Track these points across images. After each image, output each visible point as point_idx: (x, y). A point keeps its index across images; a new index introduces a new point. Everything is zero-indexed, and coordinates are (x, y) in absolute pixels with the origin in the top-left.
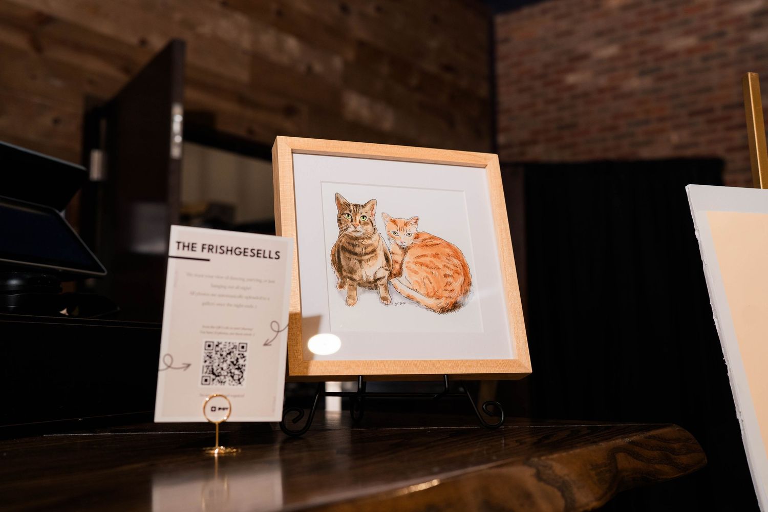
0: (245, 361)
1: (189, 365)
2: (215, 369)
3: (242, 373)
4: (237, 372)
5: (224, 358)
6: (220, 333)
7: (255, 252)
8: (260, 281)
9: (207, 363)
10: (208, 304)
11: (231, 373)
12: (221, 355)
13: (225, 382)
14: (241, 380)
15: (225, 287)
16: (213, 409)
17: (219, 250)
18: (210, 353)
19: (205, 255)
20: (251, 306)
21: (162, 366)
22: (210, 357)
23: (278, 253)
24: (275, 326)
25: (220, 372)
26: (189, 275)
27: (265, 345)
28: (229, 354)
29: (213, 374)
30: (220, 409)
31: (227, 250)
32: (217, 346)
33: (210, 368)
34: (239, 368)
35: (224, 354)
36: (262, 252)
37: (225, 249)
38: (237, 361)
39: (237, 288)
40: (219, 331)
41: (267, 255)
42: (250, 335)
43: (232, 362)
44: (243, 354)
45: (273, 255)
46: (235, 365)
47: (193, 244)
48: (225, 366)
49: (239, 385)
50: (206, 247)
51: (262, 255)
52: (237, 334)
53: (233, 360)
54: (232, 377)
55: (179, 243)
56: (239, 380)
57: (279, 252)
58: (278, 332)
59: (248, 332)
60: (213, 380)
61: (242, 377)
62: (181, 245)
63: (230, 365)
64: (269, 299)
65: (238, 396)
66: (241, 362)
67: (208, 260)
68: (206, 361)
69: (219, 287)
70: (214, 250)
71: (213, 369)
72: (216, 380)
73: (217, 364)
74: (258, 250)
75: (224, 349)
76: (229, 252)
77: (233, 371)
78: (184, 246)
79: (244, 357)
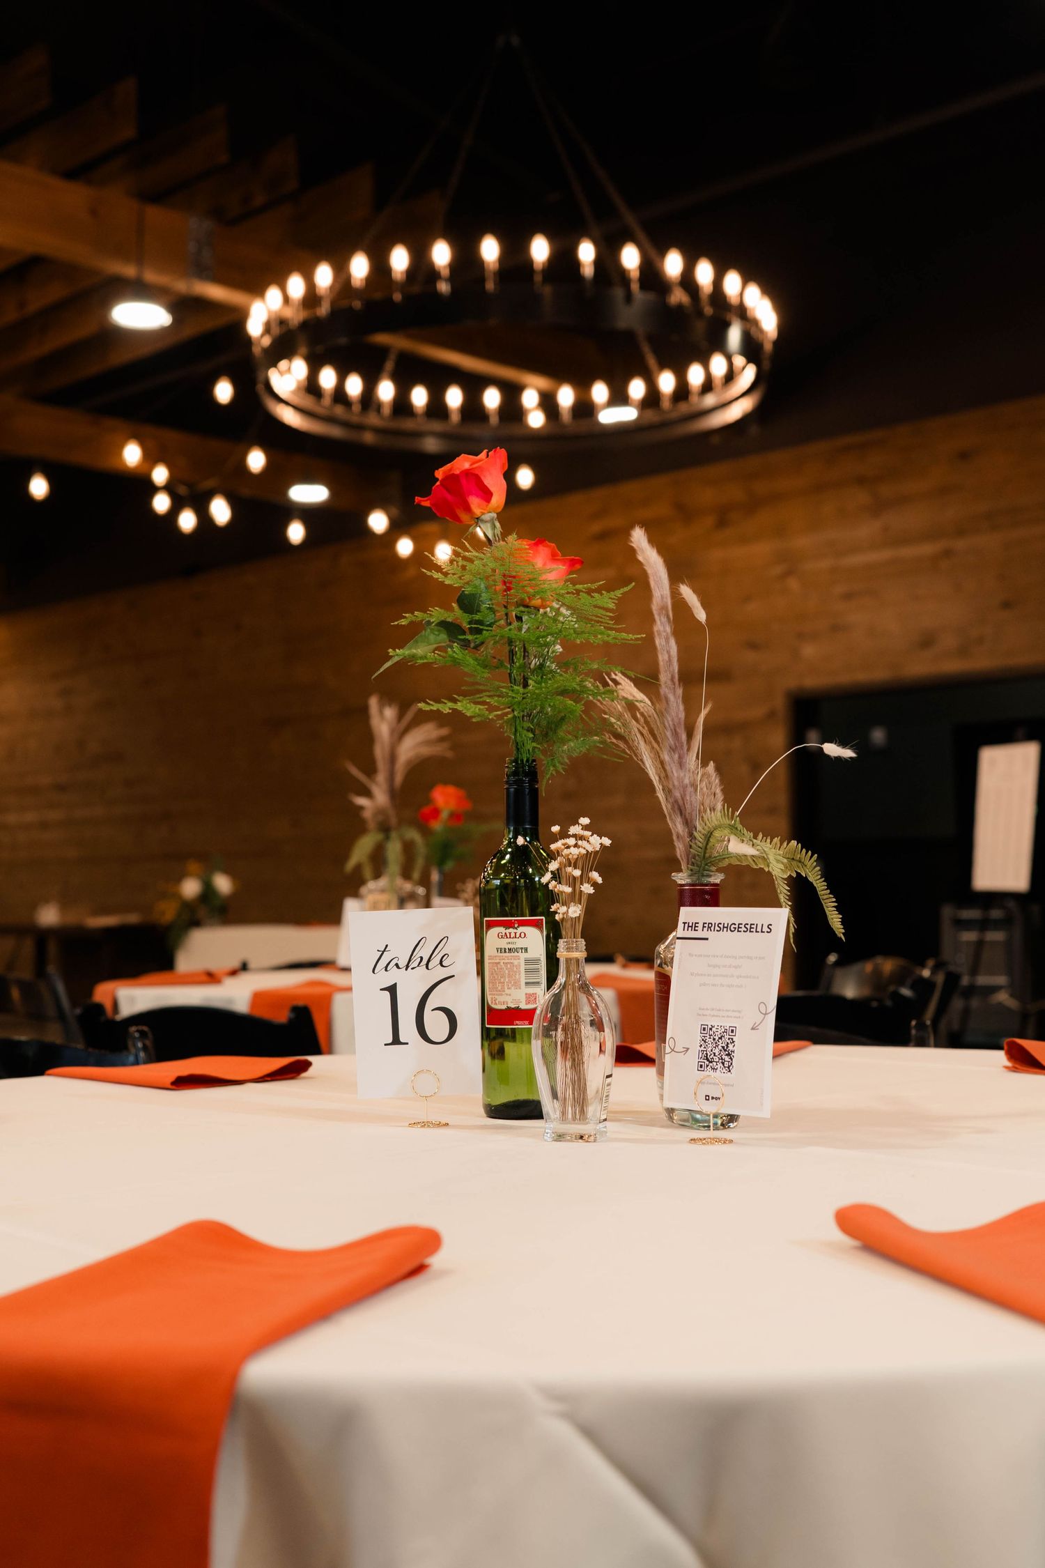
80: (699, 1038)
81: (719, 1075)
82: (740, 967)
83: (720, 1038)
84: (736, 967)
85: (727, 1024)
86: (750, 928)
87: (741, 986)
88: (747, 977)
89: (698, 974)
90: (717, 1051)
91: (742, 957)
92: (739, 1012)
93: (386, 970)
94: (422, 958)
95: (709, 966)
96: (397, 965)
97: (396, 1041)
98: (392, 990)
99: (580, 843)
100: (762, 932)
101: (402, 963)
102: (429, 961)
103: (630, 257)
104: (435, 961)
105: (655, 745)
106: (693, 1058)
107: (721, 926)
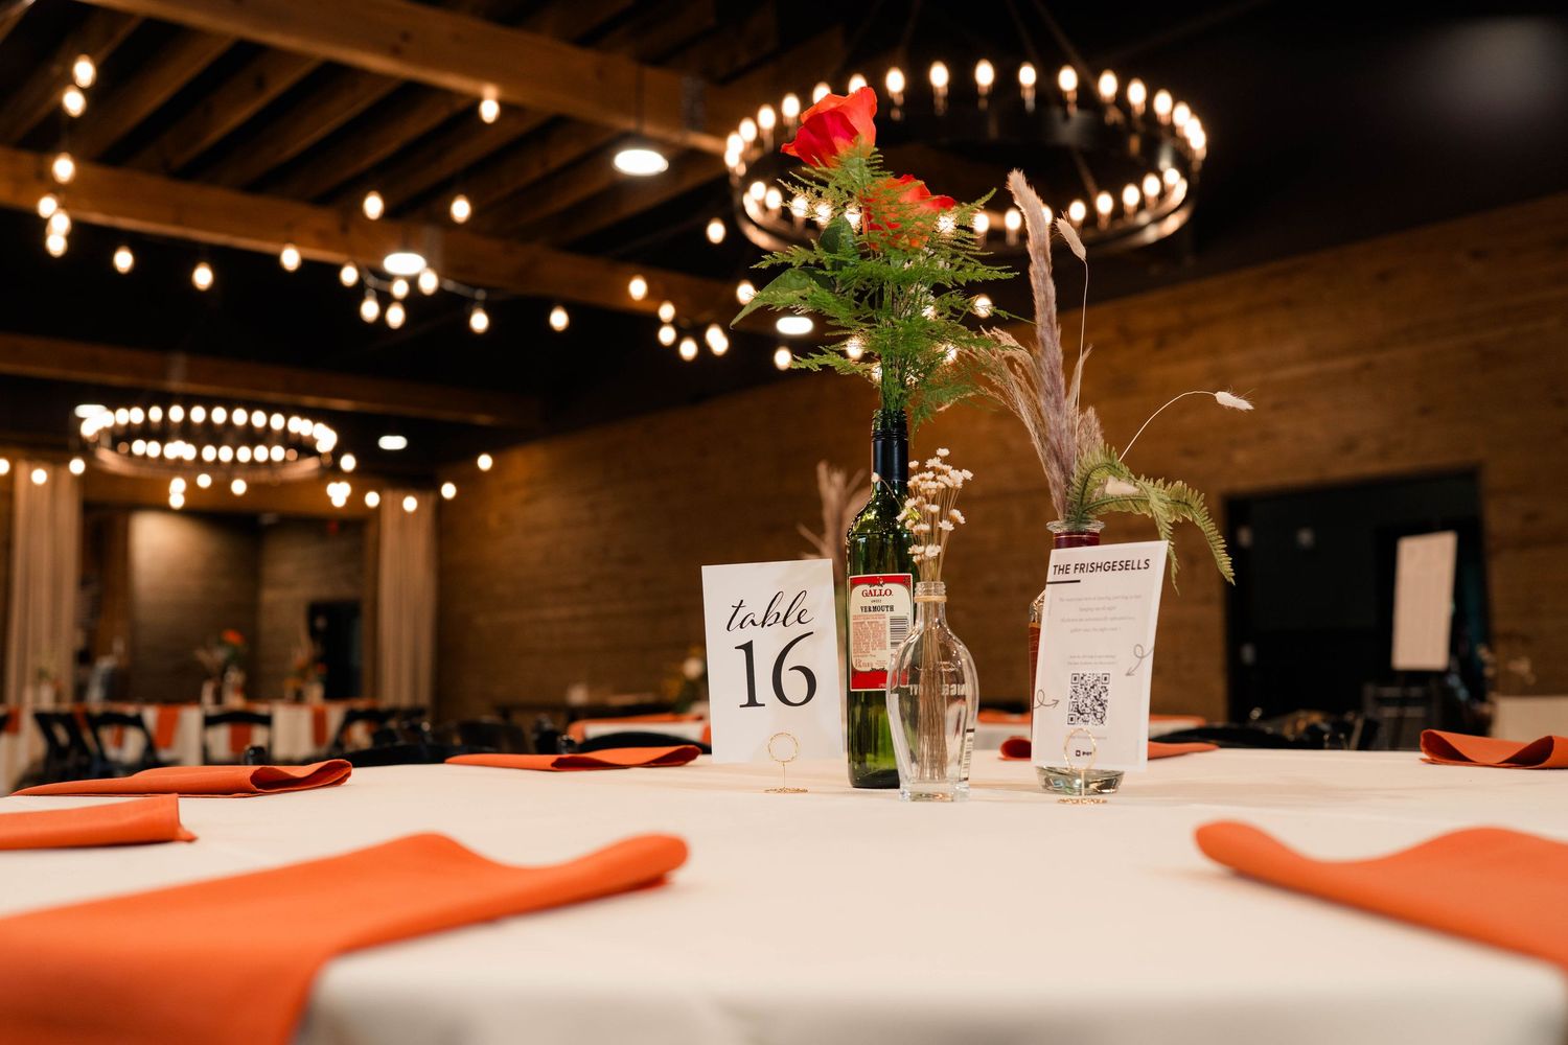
80: (1069, 689)
81: (1092, 726)
82: (1114, 608)
83: (1092, 687)
84: (1109, 609)
85: (1100, 672)
86: (1126, 566)
87: (1115, 629)
88: (1122, 618)
89: (1069, 620)
90: (1088, 702)
91: (1116, 598)
92: (1113, 657)
93: (741, 627)
94: (778, 614)
95: (1082, 610)
96: (752, 621)
97: (752, 702)
98: (748, 648)
99: (939, 478)
100: (1139, 568)
101: (758, 620)
102: (786, 617)
103: (1068, 79)
104: (793, 617)
105: (1033, 394)
106: (1064, 709)
107: (1094, 566)
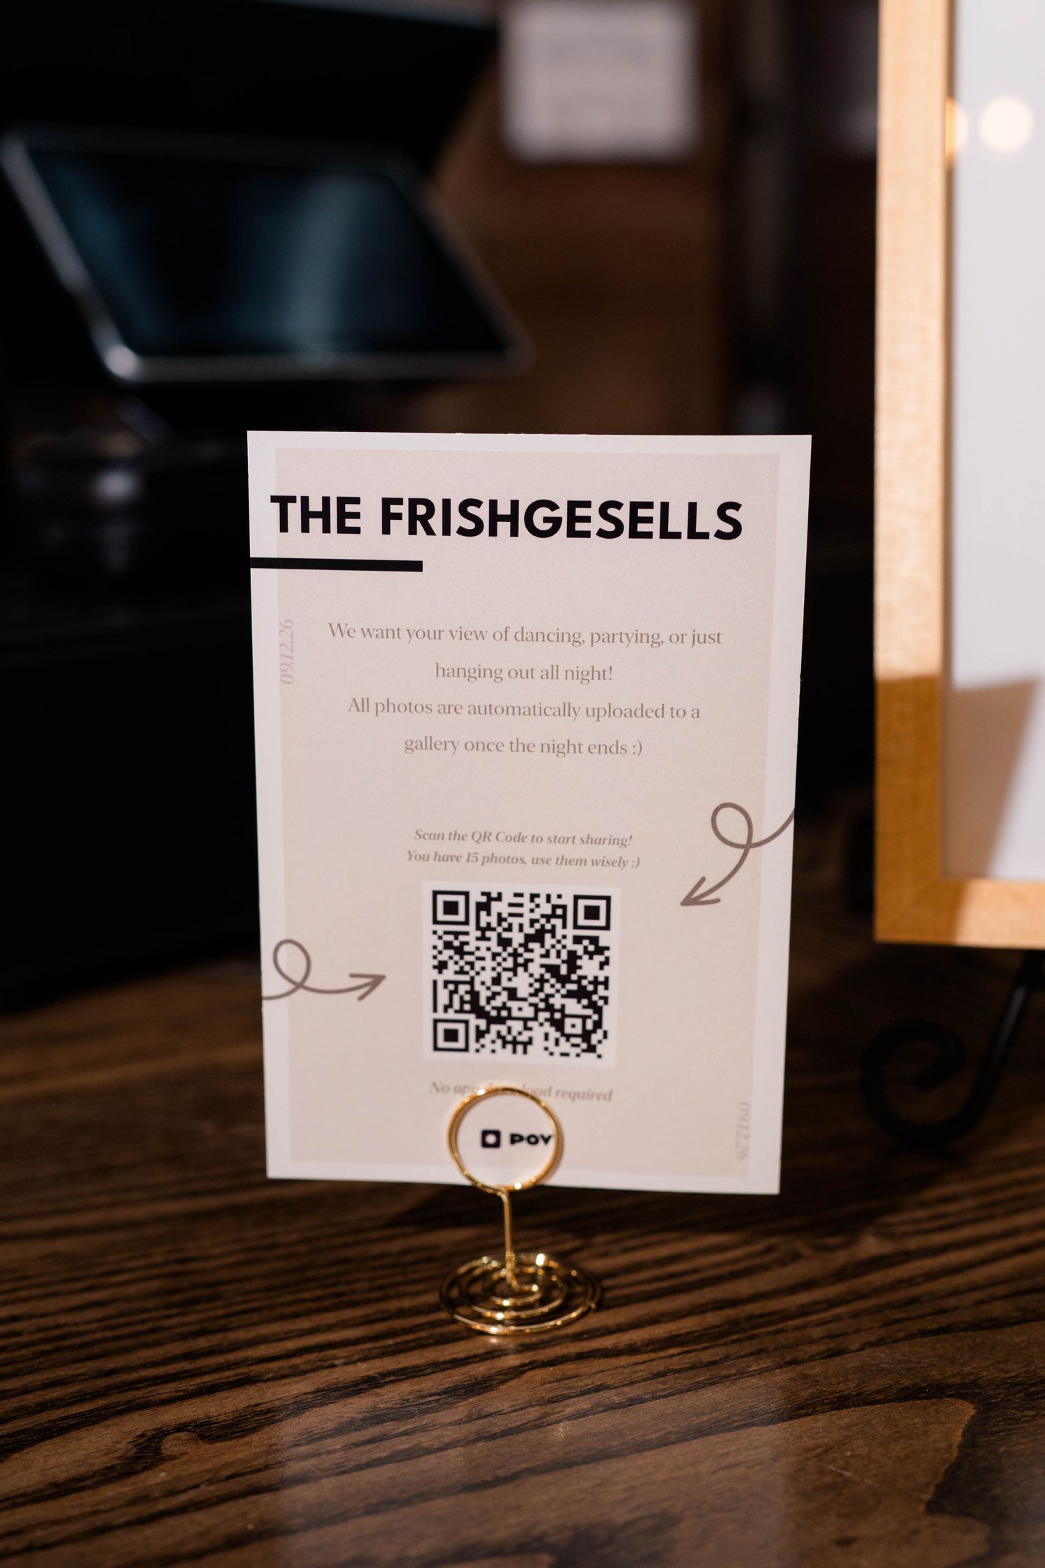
0: (606, 962)
1: (377, 980)
2: (484, 994)
3: (598, 1010)
4: (573, 1006)
5: (515, 955)
6: (492, 858)
7: (623, 515)
8: (655, 641)
9: (449, 974)
10: (429, 744)
11: (550, 1008)
12: (504, 943)
13: (526, 1044)
14: (594, 1039)
15: (496, 676)
16: (490, 1140)
17: (457, 521)
18: (456, 934)
19: (400, 544)
20: (619, 749)
21: (271, 982)
22: (460, 951)
23: (730, 513)
24: (732, 825)
25: (504, 1007)
26: (339, 630)
27: (689, 901)
28: (538, 937)
29: (480, 1012)
30: (515, 1139)
31: (495, 518)
32: (484, 907)
33: (463, 989)
34: (580, 994)
35: (517, 938)
36: (655, 513)
37: (483, 513)
38: (573, 967)
39: (552, 673)
40: (486, 848)
41: (678, 522)
42: (622, 863)
43: (553, 970)
44: (594, 940)
45: (708, 521)
46: (564, 980)
47: (342, 501)
48: (522, 983)
49: (592, 1056)
50: (404, 509)
51: (655, 528)
52: (563, 860)
53: (553, 960)
54: (559, 1025)
55: (283, 501)
56: (586, 1036)
57: (736, 506)
58: (748, 846)
59: (613, 852)
60: (480, 1034)
61: (598, 1024)
62: (294, 510)
63: (542, 980)
64: (697, 714)
65: (589, 1096)
66: (589, 968)
67: (416, 566)
68: (442, 966)
69: (471, 675)
70: (436, 522)
71: (475, 995)
72: (492, 1035)
73: (487, 976)
74: (635, 506)
75: (515, 922)
76: (504, 527)
77: (557, 1002)
78: (306, 515)
79: (600, 950)
